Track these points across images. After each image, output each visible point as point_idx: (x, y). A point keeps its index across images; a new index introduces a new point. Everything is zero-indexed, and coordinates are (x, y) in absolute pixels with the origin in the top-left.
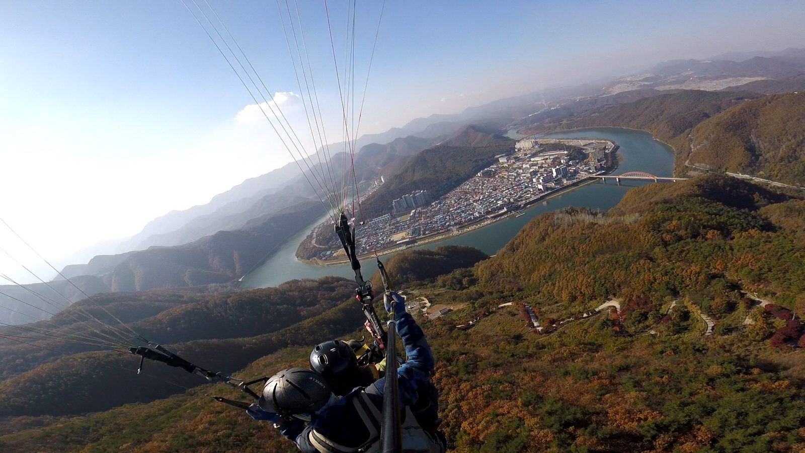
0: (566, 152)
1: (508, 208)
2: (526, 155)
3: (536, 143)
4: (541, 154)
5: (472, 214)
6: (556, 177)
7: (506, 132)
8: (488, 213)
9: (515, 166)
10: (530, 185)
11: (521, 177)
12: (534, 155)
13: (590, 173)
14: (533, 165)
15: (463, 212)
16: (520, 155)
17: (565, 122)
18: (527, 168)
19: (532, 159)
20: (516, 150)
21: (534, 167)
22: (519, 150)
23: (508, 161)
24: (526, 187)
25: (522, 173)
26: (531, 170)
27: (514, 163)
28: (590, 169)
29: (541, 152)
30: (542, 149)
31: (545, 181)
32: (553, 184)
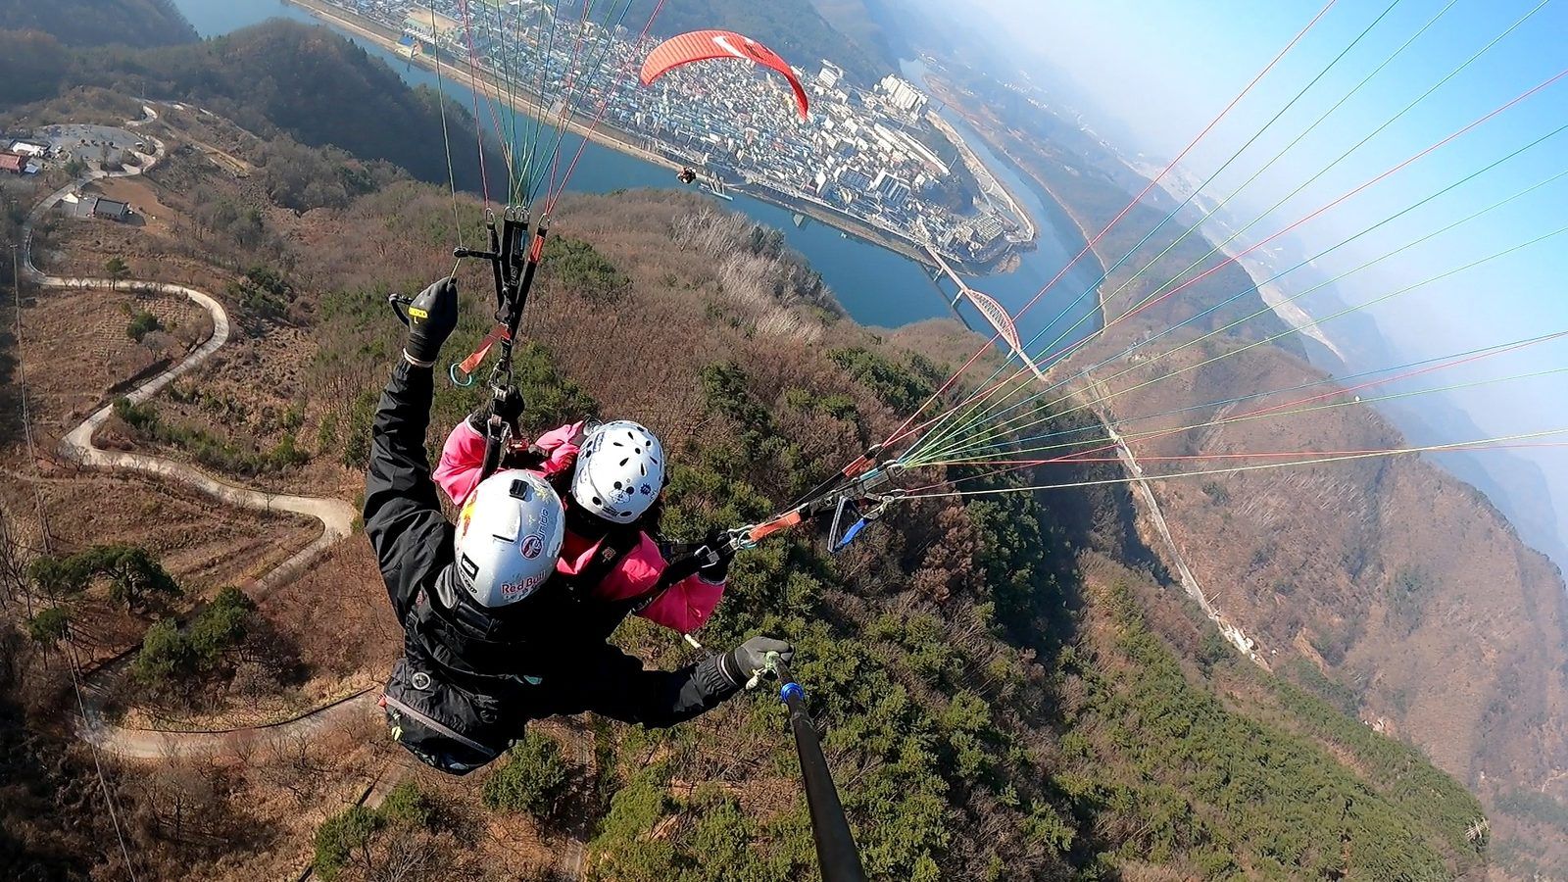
0: (946, 171)
1: (714, 160)
2: (878, 108)
3: (924, 109)
4: (904, 135)
5: (632, 111)
6: (872, 191)
7: (911, 58)
8: (665, 135)
9: (834, 108)
10: (809, 161)
11: (815, 136)
12: (891, 123)
13: (934, 240)
14: (866, 137)
15: (621, 90)
16: (869, 101)
17: (1017, 135)
18: (847, 131)
19: (877, 127)
20: (876, 87)
21: (861, 141)
22: (881, 92)
23: (835, 87)
24: (797, 158)
25: (826, 131)
26: (849, 140)
27: (839, 102)
28: (942, 233)
29: (910, 131)
30: (919, 128)
31: (844, 181)
32: (850, 198)
